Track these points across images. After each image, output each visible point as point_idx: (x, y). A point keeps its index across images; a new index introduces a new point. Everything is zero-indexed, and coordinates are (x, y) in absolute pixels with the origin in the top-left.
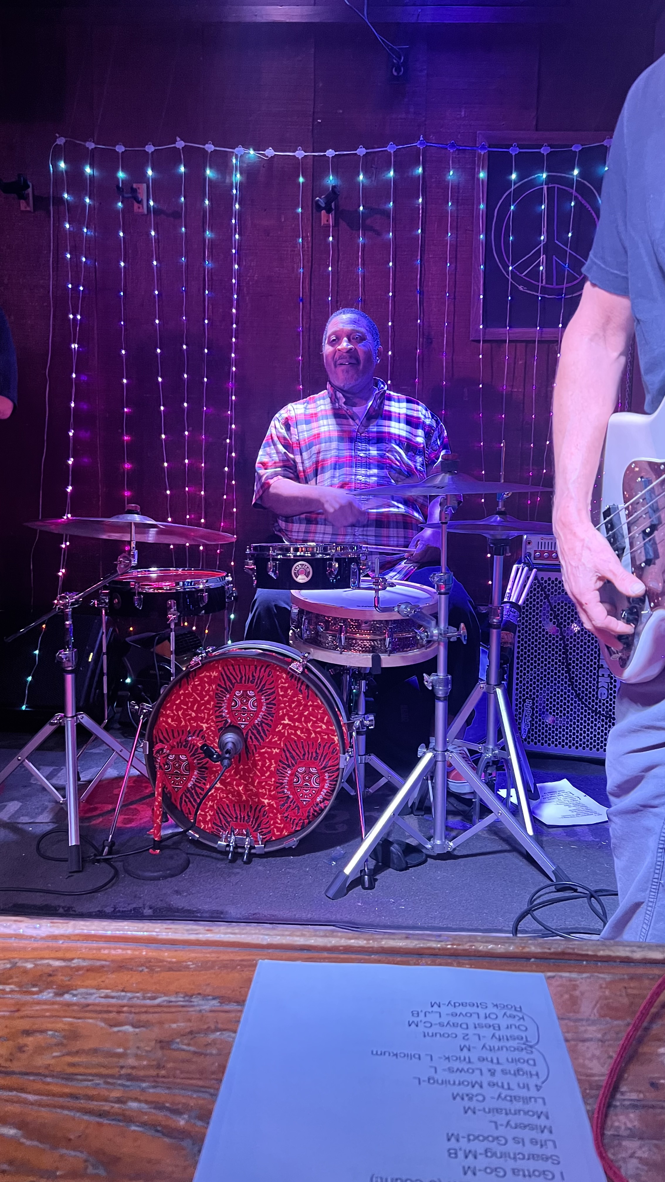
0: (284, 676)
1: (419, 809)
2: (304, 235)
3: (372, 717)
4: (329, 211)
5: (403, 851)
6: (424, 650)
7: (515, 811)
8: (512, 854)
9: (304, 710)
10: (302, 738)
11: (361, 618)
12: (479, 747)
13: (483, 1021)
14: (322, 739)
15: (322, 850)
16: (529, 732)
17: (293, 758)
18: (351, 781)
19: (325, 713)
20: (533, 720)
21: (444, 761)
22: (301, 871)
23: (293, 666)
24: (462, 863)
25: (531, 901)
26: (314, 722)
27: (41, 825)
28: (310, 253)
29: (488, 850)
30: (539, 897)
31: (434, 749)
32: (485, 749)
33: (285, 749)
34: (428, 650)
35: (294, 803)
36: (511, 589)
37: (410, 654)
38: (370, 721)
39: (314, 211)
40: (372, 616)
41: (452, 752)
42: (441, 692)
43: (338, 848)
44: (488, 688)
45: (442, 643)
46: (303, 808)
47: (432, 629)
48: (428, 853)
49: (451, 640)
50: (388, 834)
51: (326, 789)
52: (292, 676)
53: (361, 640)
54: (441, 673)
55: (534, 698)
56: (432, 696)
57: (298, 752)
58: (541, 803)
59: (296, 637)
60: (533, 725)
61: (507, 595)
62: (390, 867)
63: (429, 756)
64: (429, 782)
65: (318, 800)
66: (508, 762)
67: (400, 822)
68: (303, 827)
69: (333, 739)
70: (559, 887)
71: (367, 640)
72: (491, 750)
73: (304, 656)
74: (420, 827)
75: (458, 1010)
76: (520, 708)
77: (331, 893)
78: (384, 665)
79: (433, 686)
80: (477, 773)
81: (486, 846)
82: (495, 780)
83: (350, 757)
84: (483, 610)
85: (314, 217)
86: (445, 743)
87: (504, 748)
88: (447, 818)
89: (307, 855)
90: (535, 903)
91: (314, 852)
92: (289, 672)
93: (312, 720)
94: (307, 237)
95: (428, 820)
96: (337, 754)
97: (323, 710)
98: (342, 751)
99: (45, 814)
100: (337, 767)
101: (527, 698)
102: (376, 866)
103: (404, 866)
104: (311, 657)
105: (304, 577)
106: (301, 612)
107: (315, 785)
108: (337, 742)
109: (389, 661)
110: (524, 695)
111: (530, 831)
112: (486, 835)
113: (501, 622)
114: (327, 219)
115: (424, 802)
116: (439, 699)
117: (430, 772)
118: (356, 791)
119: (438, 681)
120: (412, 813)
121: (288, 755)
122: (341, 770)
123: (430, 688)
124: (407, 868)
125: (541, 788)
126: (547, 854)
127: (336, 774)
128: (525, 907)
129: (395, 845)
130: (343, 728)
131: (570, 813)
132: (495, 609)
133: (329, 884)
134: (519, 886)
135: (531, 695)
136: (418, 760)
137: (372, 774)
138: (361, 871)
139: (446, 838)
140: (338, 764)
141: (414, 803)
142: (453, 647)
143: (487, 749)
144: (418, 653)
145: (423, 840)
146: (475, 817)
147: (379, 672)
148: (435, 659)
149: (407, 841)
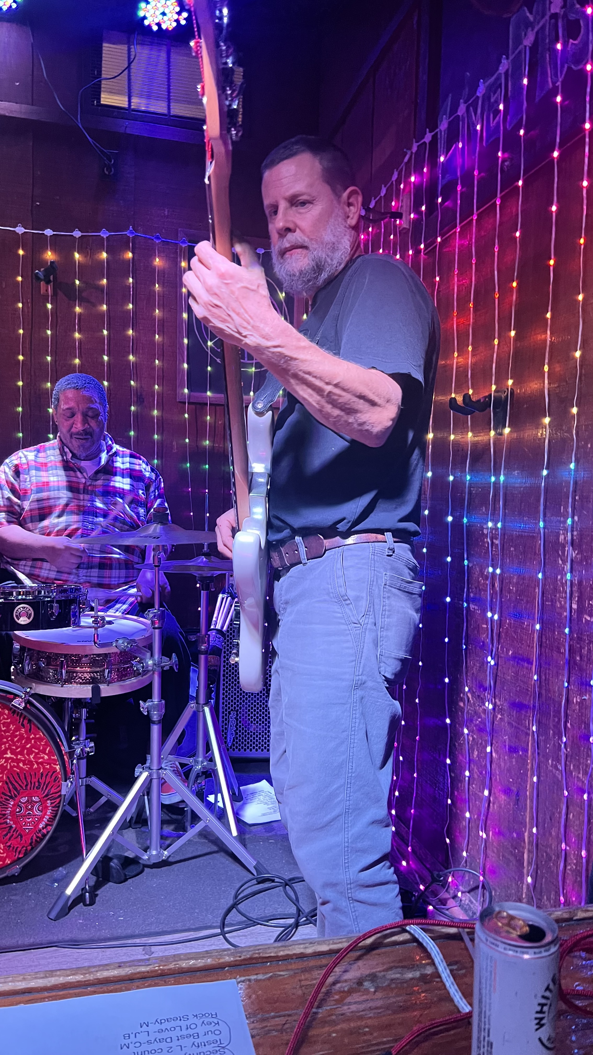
0: (6, 712)
1: (136, 822)
2: (24, 300)
3: (92, 744)
4: (48, 282)
5: (121, 865)
6: (140, 678)
7: (221, 815)
8: (219, 854)
9: (27, 743)
10: (25, 770)
11: (81, 653)
12: (190, 761)
13: (184, 1032)
14: (44, 768)
15: (44, 873)
16: (234, 741)
17: (16, 789)
18: (72, 803)
19: (47, 745)
20: (237, 729)
21: (159, 778)
22: (24, 897)
23: (16, 702)
24: (176, 869)
25: (236, 897)
26: (38, 753)
28: (30, 318)
29: (199, 853)
30: (243, 891)
31: (150, 769)
32: (195, 762)
33: (8, 781)
34: (144, 677)
35: (17, 832)
36: (217, 618)
37: (128, 682)
38: (90, 748)
39: (34, 281)
40: (91, 650)
41: (166, 769)
42: (155, 716)
43: (60, 869)
44: (197, 708)
45: (156, 673)
46: (26, 835)
47: (147, 660)
48: (145, 863)
49: (165, 669)
50: (108, 850)
51: (48, 815)
52: (14, 712)
53: (81, 673)
54: (156, 699)
55: (238, 710)
56: (148, 720)
57: (20, 783)
58: (245, 804)
59: (17, 673)
60: (237, 733)
61: (213, 623)
62: (109, 881)
63: (145, 775)
64: (146, 797)
65: (41, 826)
66: (215, 772)
67: (119, 839)
68: (26, 854)
69: (55, 768)
70: (259, 880)
71: (87, 672)
72: (200, 763)
73: (26, 692)
74: (137, 839)
75: (163, 1027)
76: (226, 719)
77: (53, 915)
78: (103, 694)
79: (148, 712)
80: (188, 786)
81: (197, 849)
82: (204, 789)
83: (71, 782)
84: (193, 638)
85: (34, 286)
86: (160, 762)
87: (212, 760)
88: (162, 828)
89: (30, 880)
90: (240, 897)
91: (37, 876)
92: (11, 708)
93: (34, 752)
94: (28, 303)
95: (145, 832)
96: (59, 782)
97: (45, 742)
98: (63, 779)
100: (59, 794)
101: (232, 710)
102: (97, 882)
103: (123, 878)
104: (33, 692)
105: (26, 619)
106: (22, 649)
107: (39, 813)
108: (58, 770)
109: (107, 691)
110: (229, 708)
111: (235, 833)
112: (197, 840)
113: (208, 648)
114: (48, 289)
115: (141, 815)
116: (154, 723)
117: (147, 789)
118: (77, 812)
119: (154, 707)
120: (130, 826)
121: (11, 787)
122: (63, 797)
123: (146, 714)
124: (126, 880)
125: (245, 791)
126: (248, 852)
127: (58, 800)
128: (231, 902)
129: (115, 861)
130: (65, 757)
131: (269, 811)
132: (202, 637)
133: (51, 906)
134: (225, 884)
135: (235, 708)
136: (135, 779)
137: (92, 794)
138: (82, 889)
139: (161, 847)
140: (60, 791)
141: (132, 818)
142: (165, 675)
143: (196, 762)
144: (135, 681)
145: (140, 852)
146: (188, 824)
147: (99, 702)
148: (150, 686)
149: (126, 854)
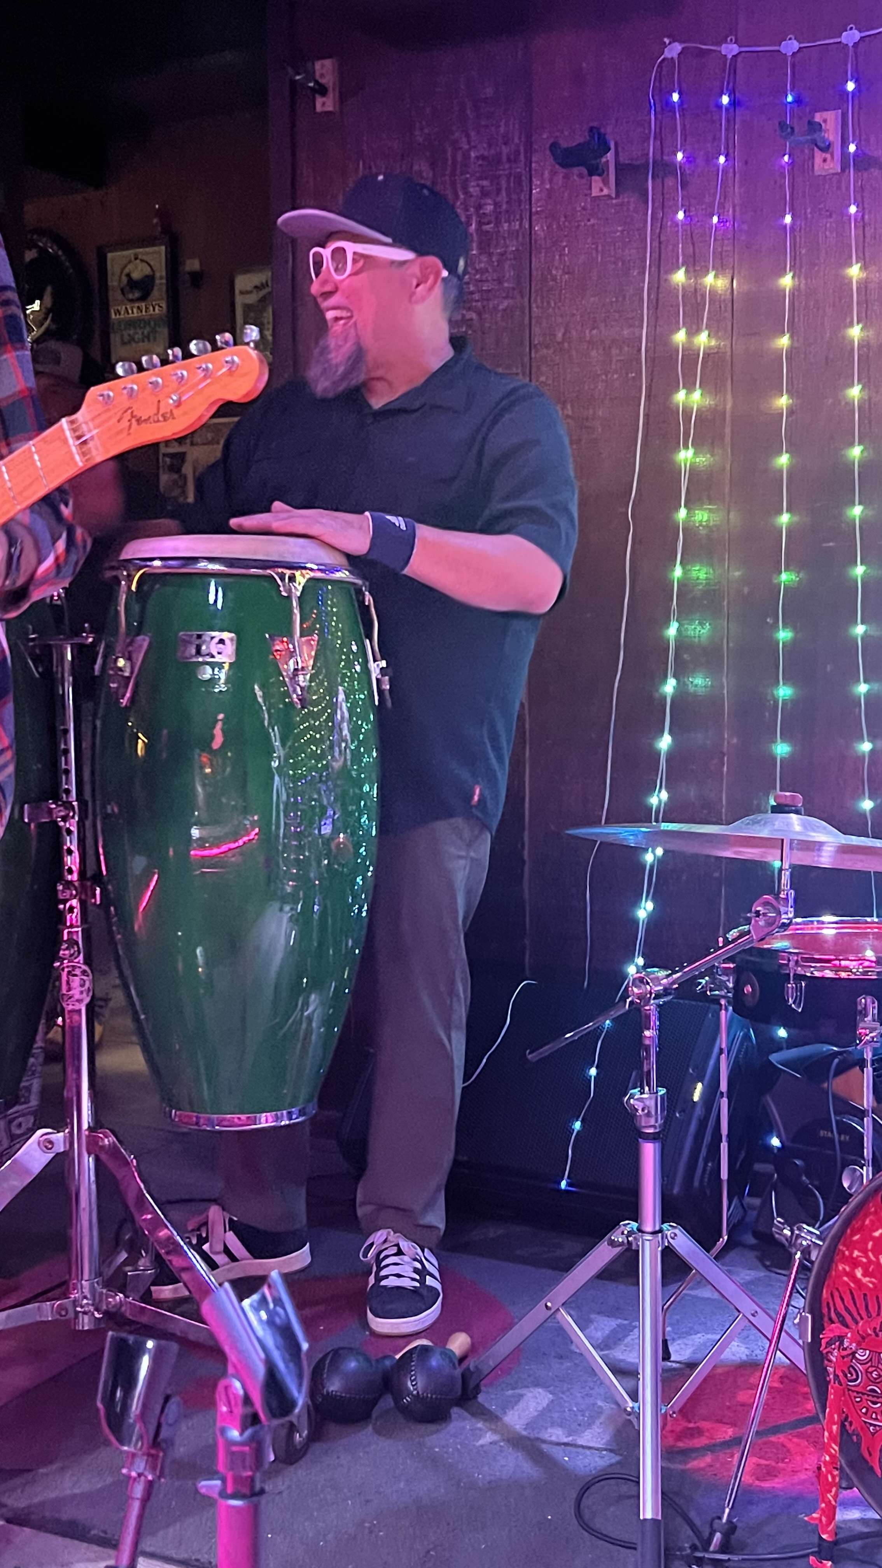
27: (588, 1452)
99: (596, 1429)
